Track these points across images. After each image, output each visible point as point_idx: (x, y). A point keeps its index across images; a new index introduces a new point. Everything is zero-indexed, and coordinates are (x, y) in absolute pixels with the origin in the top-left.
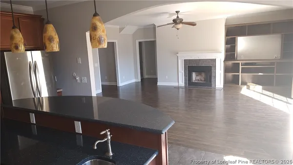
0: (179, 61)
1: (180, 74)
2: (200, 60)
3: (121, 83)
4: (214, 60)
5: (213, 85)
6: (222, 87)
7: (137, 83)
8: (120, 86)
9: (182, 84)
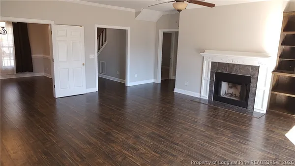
0: (205, 62)
1: (203, 81)
2: (234, 65)
3: (130, 82)
4: (257, 69)
5: (250, 107)
6: (265, 112)
8: (128, 85)
9: (205, 96)
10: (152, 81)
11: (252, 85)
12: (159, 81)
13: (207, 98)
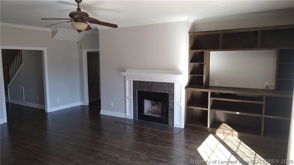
1: (127, 101)
5: (170, 123)
7: (83, 107)
8: (48, 112)
9: (130, 115)
10: (79, 104)
11: (169, 101)
12: (87, 103)
13: (132, 118)
